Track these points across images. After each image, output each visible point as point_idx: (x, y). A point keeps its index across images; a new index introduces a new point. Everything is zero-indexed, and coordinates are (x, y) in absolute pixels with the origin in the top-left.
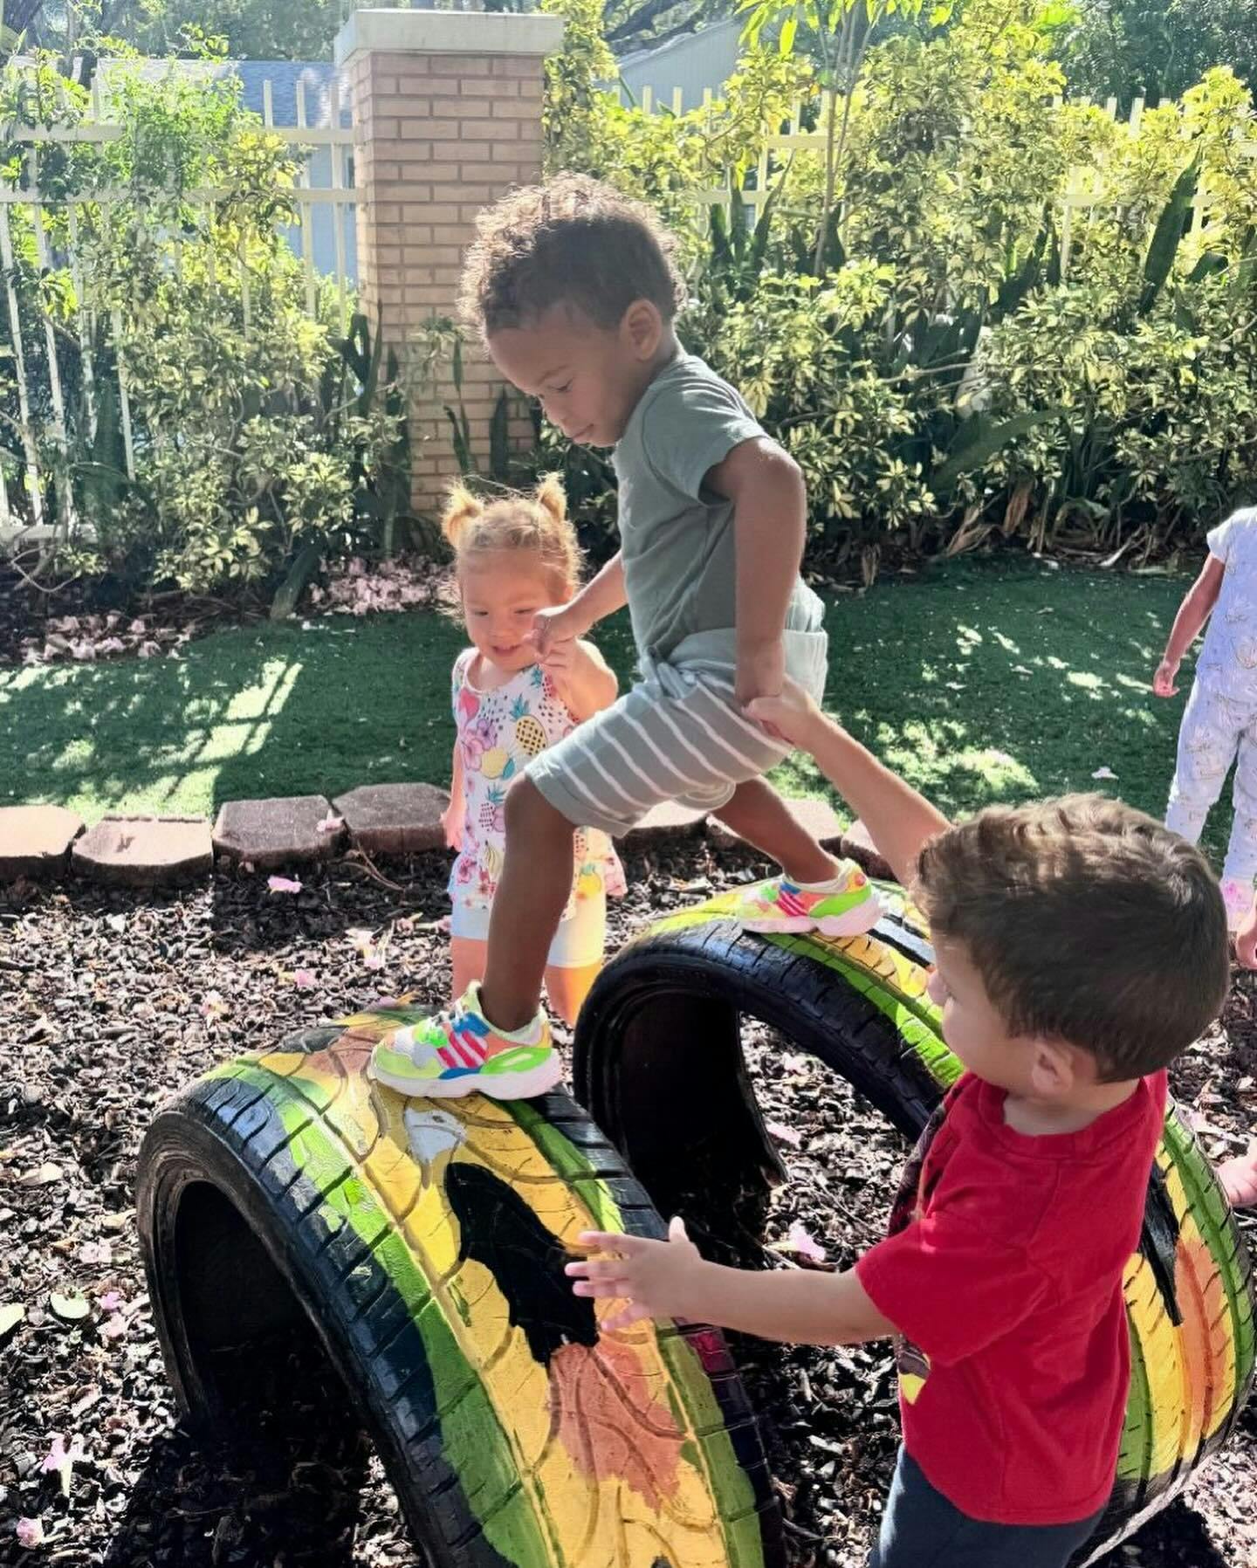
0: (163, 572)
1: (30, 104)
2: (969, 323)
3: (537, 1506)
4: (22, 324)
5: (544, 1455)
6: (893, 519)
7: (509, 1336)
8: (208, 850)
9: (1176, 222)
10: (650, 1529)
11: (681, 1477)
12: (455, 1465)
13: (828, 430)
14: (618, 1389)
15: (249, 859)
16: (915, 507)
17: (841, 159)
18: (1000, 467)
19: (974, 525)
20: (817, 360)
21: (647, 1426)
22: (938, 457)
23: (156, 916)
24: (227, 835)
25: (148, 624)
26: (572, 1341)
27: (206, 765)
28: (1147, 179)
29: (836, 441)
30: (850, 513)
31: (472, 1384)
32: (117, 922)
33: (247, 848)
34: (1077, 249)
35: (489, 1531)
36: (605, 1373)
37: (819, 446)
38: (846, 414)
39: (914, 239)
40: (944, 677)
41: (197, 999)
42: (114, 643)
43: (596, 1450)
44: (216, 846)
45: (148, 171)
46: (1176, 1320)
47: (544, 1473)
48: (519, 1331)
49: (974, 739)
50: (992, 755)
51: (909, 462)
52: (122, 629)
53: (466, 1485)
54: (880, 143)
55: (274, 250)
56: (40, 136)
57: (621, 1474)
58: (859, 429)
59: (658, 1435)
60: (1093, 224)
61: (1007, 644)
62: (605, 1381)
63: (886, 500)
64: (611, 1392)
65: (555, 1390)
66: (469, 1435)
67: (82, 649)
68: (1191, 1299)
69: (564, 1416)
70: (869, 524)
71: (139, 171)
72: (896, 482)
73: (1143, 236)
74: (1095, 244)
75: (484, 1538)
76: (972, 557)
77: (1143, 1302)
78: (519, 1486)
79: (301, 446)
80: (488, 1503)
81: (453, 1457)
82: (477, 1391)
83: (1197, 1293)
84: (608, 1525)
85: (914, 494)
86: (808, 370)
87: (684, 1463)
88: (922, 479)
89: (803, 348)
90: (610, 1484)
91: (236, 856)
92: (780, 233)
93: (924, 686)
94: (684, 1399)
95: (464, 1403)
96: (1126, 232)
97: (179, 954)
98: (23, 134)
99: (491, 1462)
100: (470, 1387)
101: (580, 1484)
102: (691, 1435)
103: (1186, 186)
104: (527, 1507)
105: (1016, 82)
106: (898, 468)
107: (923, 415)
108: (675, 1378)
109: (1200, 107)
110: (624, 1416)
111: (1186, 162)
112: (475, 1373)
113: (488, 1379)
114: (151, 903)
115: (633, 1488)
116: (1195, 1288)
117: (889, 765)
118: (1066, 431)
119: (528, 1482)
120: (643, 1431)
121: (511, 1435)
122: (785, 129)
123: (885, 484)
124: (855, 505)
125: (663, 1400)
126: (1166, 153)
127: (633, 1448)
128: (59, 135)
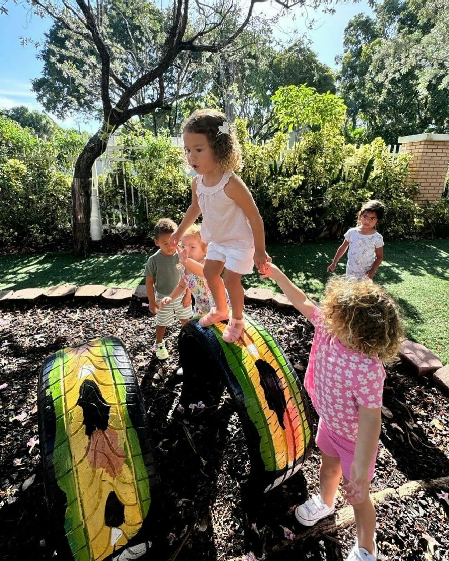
0: (149, 236)
1: (129, 142)
2: (324, 189)
3: (75, 476)
4: (127, 185)
5: (81, 461)
6: (306, 229)
7: (81, 427)
8: (131, 296)
9: (370, 168)
10: (111, 484)
11: (123, 468)
12: (54, 463)
13: (292, 210)
14: (109, 444)
15: (139, 298)
16: (311, 227)
17: (297, 155)
18: (330, 219)
19: (325, 231)
20: (288, 195)
21: (116, 454)
22: (317, 216)
23: (115, 310)
24: (136, 293)
25: (145, 247)
26: (99, 429)
27: (142, 276)
28: (364, 160)
29: (293, 212)
30: (297, 227)
31: (66, 440)
32: (107, 311)
33: (139, 296)
34: (349, 174)
35: (59, 483)
36: (107, 438)
37: (289, 214)
38: (296, 207)
39: (312, 171)
40: (311, 263)
41: (117, 330)
42: (136, 251)
43: (97, 460)
44: (133, 295)
45: (152, 155)
46: (284, 428)
47: (79, 467)
48: (84, 426)
49: (314, 277)
50: (316, 281)
51: (310, 217)
52: (139, 247)
53: (55, 468)
54: (304, 152)
55: (178, 171)
56: (131, 148)
57: (104, 467)
58: (299, 210)
59: (119, 456)
60: (353, 169)
61: (326, 256)
62: (105, 441)
63: (305, 225)
64: (106, 444)
65: (90, 443)
66: (61, 455)
67: (130, 252)
68: (288, 422)
69: (90, 450)
70: (301, 230)
71: (151, 155)
72: (307, 221)
73: (363, 172)
74: (353, 173)
75: (57, 485)
76: (325, 238)
77: (273, 423)
78: (72, 469)
79: (179, 210)
80: (60, 474)
81: (54, 461)
82: (66, 442)
83: (291, 422)
84: (97, 481)
85: (311, 224)
86: (286, 197)
87: (125, 464)
88: (312, 221)
89: (285, 193)
90: (100, 470)
91: (137, 297)
92: (284, 170)
93: (306, 265)
94: (130, 446)
95: (62, 445)
96: (359, 171)
97: (117, 319)
98: (128, 148)
99: (65, 462)
100: (65, 441)
101: (90, 469)
102: (130, 456)
103: (372, 161)
104: (72, 476)
105: (334, 140)
106: (307, 218)
107: (314, 207)
108: (128, 440)
109: (375, 145)
110: (108, 450)
111: (371, 157)
112: (68, 437)
113: (71, 439)
114: (116, 307)
115: (107, 471)
116: (290, 419)
117: (292, 282)
118: (345, 212)
119: (74, 469)
120: (114, 455)
121: (73, 455)
122: (286, 148)
123: (304, 221)
124: (298, 226)
125: (122, 446)
126: (367, 155)
127: (109, 460)
128: (135, 148)
